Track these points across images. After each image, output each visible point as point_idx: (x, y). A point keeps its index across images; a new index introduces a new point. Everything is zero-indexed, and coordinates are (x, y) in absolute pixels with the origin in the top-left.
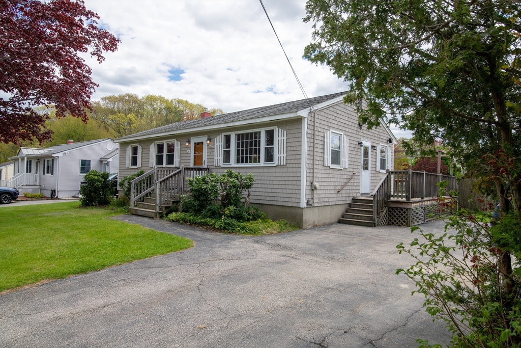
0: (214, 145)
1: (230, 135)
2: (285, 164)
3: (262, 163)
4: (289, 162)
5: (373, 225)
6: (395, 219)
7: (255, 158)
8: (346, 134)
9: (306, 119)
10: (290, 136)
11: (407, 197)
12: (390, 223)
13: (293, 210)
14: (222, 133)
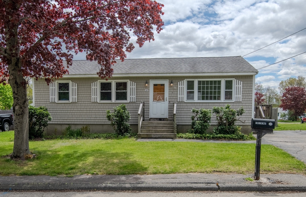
0: (177, 87)
1: (193, 81)
2: (241, 101)
3: (223, 100)
10: (245, 85)
14: (185, 79)
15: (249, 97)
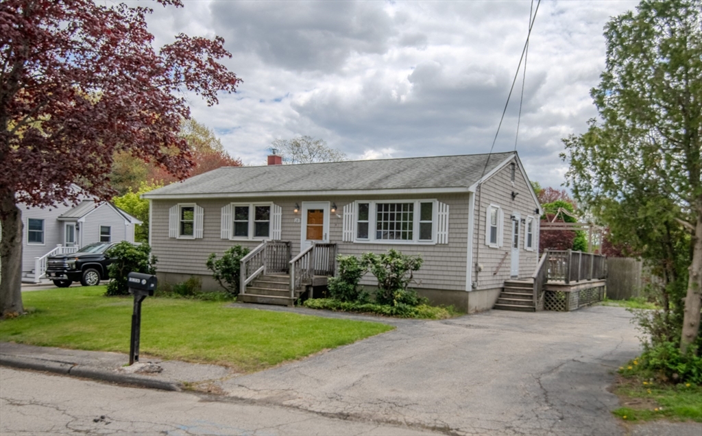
0: (342, 215)
1: (368, 204)
2: (447, 242)
3: (416, 240)
4: (452, 240)
5: (534, 310)
6: (552, 303)
7: (404, 234)
8: (504, 207)
9: (474, 195)
10: (454, 212)
11: (567, 281)
12: (547, 308)
13: (456, 294)
14: (356, 201)
15: (463, 236)
